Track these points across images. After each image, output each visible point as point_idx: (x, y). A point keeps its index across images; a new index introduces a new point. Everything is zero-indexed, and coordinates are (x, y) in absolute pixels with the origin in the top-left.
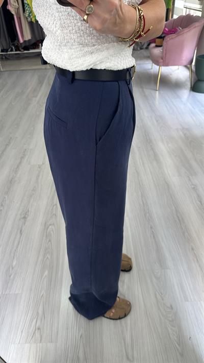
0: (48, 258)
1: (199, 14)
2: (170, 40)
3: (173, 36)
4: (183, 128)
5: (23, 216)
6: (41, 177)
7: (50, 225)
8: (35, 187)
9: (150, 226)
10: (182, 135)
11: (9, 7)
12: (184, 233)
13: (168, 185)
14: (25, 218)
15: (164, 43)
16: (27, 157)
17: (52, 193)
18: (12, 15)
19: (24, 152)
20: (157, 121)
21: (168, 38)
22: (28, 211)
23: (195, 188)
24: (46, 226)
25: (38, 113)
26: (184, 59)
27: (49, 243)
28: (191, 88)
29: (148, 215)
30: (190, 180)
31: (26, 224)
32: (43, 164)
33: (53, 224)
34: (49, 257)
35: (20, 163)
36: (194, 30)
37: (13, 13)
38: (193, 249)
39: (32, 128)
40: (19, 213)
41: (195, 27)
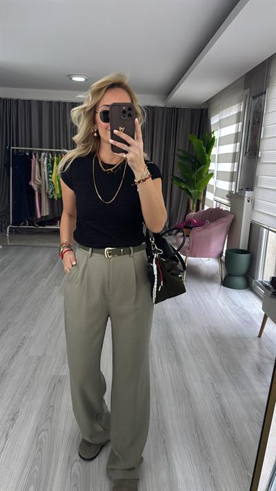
0: (35, 470)
1: (229, 209)
2: (197, 233)
3: (200, 228)
4: (210, 326)
5: (11, 417)
6: (38, 370)
7: (43, 430)
8: (30, 383)
9: (162, 440)
10: (209, 334)
11: (32, 183)
12: (201, 451)
13: (188, 392)
14: (13, 419)
15: (191, 235)
16: (25, 346)
17: (50, 391)
18: (34, 191)
19: (23, 340)
20: (181, 315)
21: (195, 230)
22: (19, 412)
23: (219, 398)
24: (37, 432)
25: (45, 296)
26: (212, 251)
27: (39, 452)
28: (222, 282)
29: (161, 426)
30: (214, 387)
31: (14, 427)
32: (43, 355)
33: (47, 430)
34: (37, 470)
35: (17, 352)
36: (222, 224)
37: (35, 189)
38: (210, 470)
39: (37, 313)
40: (8, 412)
41: (222, 222)
